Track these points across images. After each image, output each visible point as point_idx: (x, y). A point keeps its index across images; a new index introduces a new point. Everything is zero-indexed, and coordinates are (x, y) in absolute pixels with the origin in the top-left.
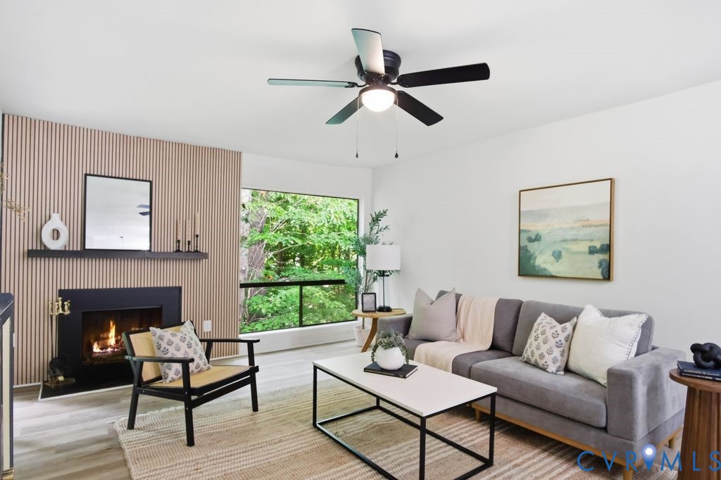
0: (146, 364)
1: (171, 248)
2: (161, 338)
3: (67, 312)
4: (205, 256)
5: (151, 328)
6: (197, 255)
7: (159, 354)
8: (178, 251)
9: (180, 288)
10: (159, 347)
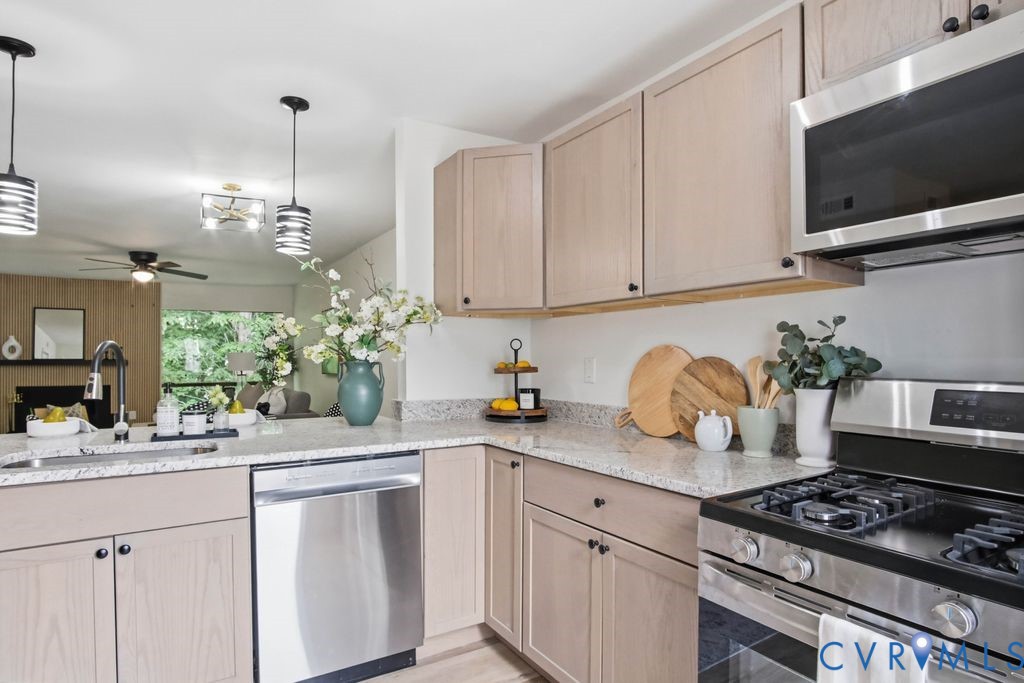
8: (106, 359)
9: (109, 387)
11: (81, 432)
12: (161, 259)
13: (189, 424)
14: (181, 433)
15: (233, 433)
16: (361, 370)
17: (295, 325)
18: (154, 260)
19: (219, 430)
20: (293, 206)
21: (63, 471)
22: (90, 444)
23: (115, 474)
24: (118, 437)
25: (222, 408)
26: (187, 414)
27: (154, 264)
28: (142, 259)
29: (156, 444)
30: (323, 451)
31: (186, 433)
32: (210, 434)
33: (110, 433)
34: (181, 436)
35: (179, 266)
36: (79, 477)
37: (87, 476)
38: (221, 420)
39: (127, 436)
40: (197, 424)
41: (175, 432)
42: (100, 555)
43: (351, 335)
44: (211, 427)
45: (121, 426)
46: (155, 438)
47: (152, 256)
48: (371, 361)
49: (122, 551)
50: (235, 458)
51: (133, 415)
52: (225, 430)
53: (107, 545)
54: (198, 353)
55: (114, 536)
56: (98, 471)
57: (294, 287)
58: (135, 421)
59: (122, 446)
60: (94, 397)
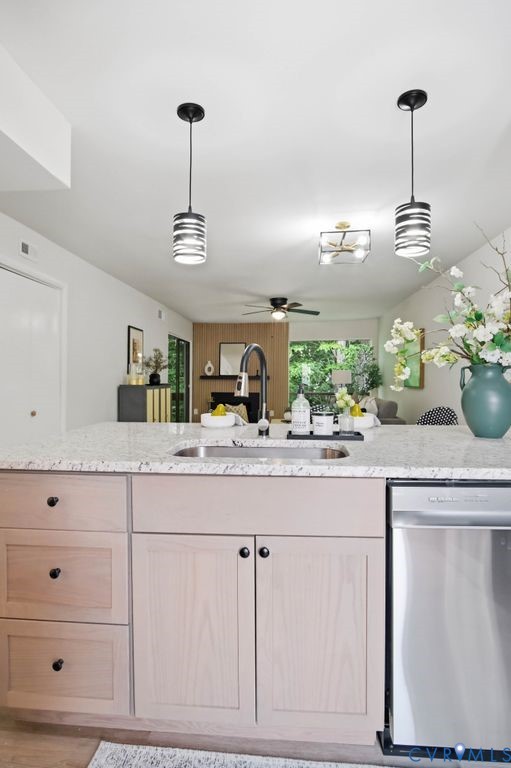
11: (236, 425)
12: (289, 302)
13: (319, 424)
14: (312, 433)
15: (358, 436)
16: (490, 374)
17: (412, 330)
18: (285, 303)
19: (345, 432)
20: (413, 204)
21: (215, 465)
22: (241, 437)
23: (256, 473)
24: (261, 433)
25: (347, 410)
26: (317, 414)
27: (285, 306)
28: (277, 303)
29: (291, 441)
30: (475, 470)
31: (315, 433)
32: (336, 435)
33: (255, 427)
34: (311, 436)
35: (300, 305)
36: (227, 473)
37: (233, 472)
38: (347, 423)
39: (267, 431)
40: (325, 425)
41: (305, 431)
42: (243, 553)
43: (484, 333)
44: (337, 428)
45: (263, 422)
46: (290, 436)
47: (284, 300)
48: (504, 364)
49: (263, 553)
50: (372, 469)
51: (272, 413)
52: (350, 432)
53: (249, 544)
54: (310, 372)
55: (255, 536)
56: (242, 469)
57: (379, 319)
58: (273, 418)
59: (264, 441)
60: (242, 395)
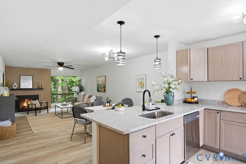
0: (30, 105)
1: (37, 87)
2: (32, 102)
3: (17, 99)
4: (43, 89)
5: (31, 100)
6: (42, 89)
7: (32, 104)
8: (38, 88)
9: (39, 95)
10: (32, 103)
28: (61, 64)
